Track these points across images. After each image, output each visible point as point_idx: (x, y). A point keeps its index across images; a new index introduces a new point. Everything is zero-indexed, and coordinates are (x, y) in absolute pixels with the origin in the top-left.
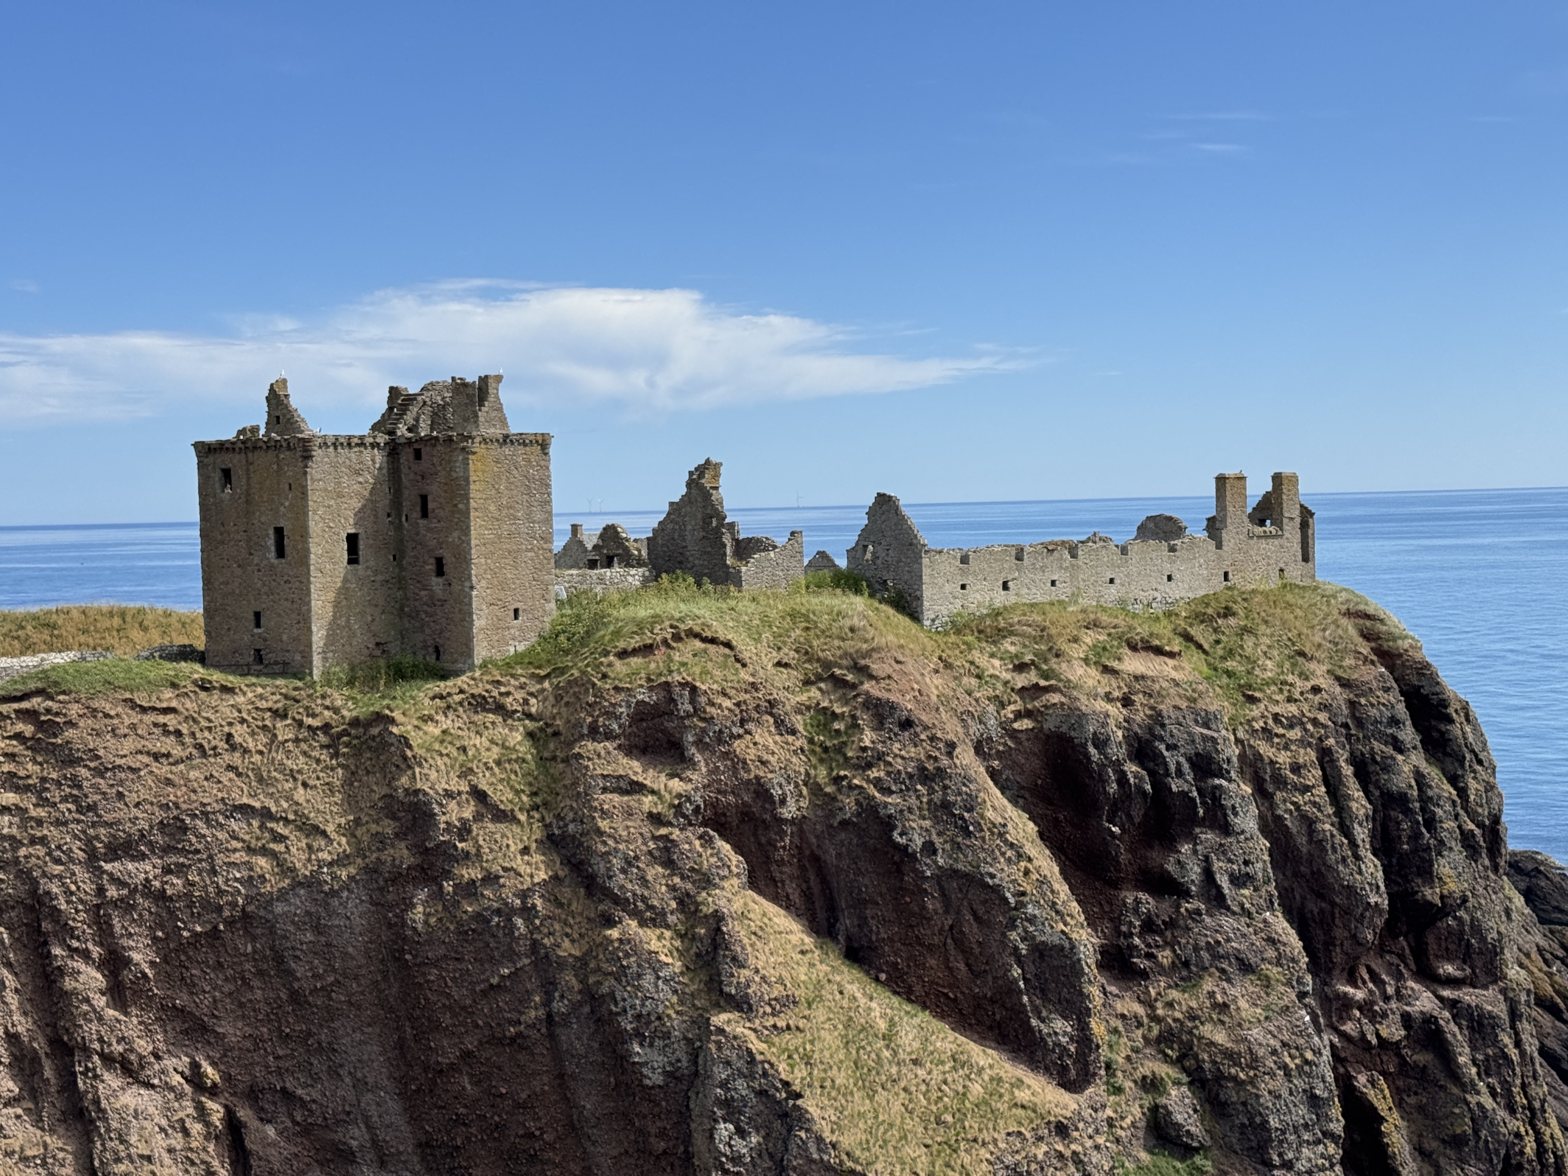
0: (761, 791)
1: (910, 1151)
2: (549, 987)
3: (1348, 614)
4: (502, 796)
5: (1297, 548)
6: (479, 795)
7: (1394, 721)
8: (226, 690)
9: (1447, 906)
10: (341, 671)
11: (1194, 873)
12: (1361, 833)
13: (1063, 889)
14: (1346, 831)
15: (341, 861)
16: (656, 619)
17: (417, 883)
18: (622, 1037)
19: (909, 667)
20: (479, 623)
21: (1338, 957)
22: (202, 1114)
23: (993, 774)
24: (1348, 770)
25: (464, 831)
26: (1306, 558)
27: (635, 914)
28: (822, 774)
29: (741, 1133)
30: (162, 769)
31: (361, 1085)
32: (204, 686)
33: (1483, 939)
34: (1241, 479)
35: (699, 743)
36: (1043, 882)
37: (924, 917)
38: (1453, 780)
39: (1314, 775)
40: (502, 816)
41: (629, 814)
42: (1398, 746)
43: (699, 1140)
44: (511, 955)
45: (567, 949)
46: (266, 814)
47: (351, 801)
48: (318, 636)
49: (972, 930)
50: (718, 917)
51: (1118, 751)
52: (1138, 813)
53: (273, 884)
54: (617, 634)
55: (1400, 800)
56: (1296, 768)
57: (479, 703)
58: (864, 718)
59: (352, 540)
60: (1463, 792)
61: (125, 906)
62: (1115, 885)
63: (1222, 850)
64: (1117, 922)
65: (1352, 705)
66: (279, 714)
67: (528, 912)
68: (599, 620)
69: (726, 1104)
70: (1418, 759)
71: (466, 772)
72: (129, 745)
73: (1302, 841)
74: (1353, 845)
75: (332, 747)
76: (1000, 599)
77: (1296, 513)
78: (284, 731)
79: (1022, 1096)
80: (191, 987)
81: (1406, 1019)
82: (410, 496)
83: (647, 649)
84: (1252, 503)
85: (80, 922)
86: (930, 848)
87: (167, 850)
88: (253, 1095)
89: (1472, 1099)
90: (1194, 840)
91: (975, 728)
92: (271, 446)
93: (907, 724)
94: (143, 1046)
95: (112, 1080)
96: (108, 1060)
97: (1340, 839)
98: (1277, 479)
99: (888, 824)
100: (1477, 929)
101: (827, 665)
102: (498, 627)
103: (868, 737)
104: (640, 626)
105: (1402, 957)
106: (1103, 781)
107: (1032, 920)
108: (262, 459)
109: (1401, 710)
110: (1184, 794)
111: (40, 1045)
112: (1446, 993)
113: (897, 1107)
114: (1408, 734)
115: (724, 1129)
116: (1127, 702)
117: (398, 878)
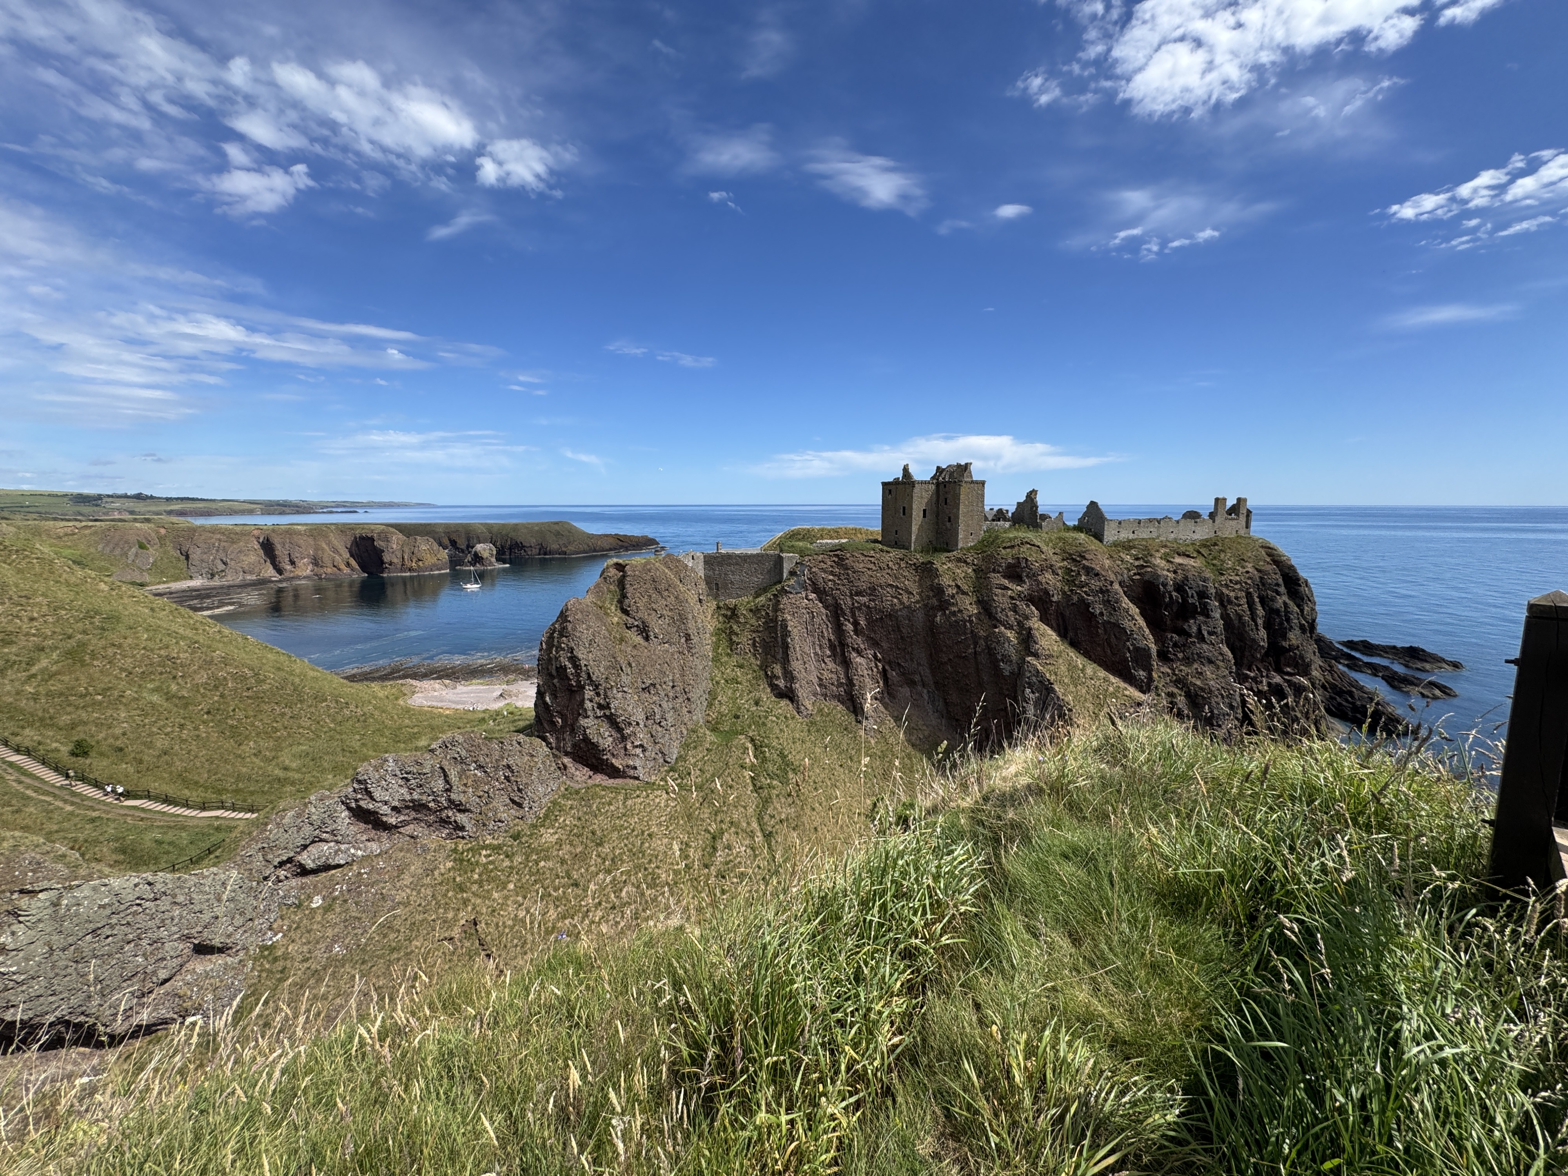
0: (1046, 592)
1: (1088, 705)
2: (976, 644)
3: (1262, 547)
4: (965, 588)
5: (1244, 524)
6: (958, 587)
7: (1278, 585)
8: (888, 552)
9: (1291, 648)
10: (919, 548)
11: (1194, 629)
12: (1260, 622)
13: (1147, 631)
14: (1254, 620)
15: (917, 602)
16: (1016, 538)
17: (938, 610)
18: (998, 661)
19: (1099, 557)
20: (960, 536)
21: (1245, 661)
22: (877, 666)
23: (1125, 593)
24: (1257, 600)
25: (953, 597)
26: (1247, 527)
27: (1004, 625)
28: (1066, 588)
29: (1033, 692)
30: (870, 573)
31: (919, 664)
32: (882, 550)
33: (1303, 660)
34: (1225, 499)
35: (1027, 576)
36: (1140, 628)
37: (1098, 635)
38: (1298, 606)
39: (1244, 601)
40: (964, 593)
41: (1003, 596)
42: (1278, 593)
43: (1019, 692)
44: (965, 633)
45: (982, 633)
46: (897, 587)
47: (920, 586)
48: (913, 538)
49: (1113, 640)
50: (1030, 629)
51: (1170, 588)
52: (1175, 609)
53: (898, 607)
54: (1003, 542)
55: (1277, 611)
56: (1237, 598)
57: (959, 560)
58: (1082, 572)
59: (924, 511)
60: (1302, 611)
61: (859, 609)
62: (1165, 631)
63: (1206, 623)
64: (1163, 643)
65: (1261, 578)
66: (901, 560)
67: (971, 622)
68: (997, 537)
69: (1029, 683)
70: (1285, 598)
71: (954, 580)
72: (862, 565)
73: (1236, 622)
74: (1256, 625)
75: (916, 570)
76: (1131, 536)
77: (1245, 512)
78: (903, 565)
79: (1127, 693)
80: (875, 632)
81: (1269, 684)
82: (942, 499)
83: (1013, 547)
84: (1228, 507)
85: (848, 612)
86: (1102, 614)
87: (870, 595)
88: (890, 663)
89: (1293, 713)
90: (1195, 619)
91: (1120, 577)
92: (903, 483)
93: (1097, 575)
94: (862, 646)
95: (854, 654)
96: (853, 649)
97: (1251, 622)
98: (1239, 500)
99: (1088, 605)
100: (1302, 657)
101: (1070, 555)
102: (966, 538)
103: (1083, 578)
104: (1010, 540)
105: (1270, 664)
106: (1164, 597)
107: (1135, 639)
108: (900, 487)
109: (1281, 581)
110: (1193, 604)
111: (837, 643)
112: (1287, 677)
113: (1084, 691)
114: (1282, 589)
115: (1028, 691)
116: (1175, 572)
117: (932, 608)
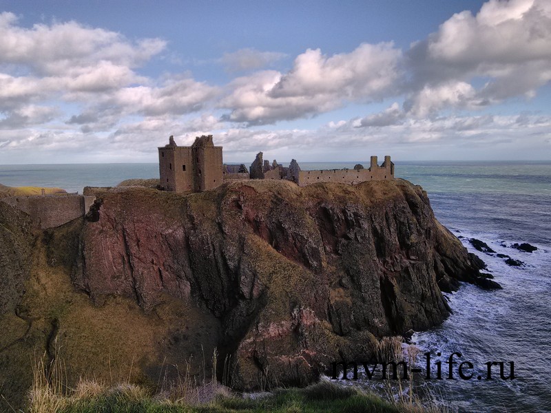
2: (214, 250)
5: (390, 171)
9: (413, 245)
11: (353, 236)
17: (191, 230)
18: (226, 260)
20: (206, 182)
21: (387, 254)
22: (153, 268)
23: (311, 215)
24: (391, 217)
26: (392, 174)
33: (421, 252)
34: (377, 158)
35: (244, 206)
37: (289, 241)
38: (418, 220)
42: (404, 212)
43: (239, 279)
44: (208, 244)
48: (177, 184)
49: (298, 245)
50: (245, 239)
51: (336, 211)
55: (403, 223)
58: (278, 203)
59: (184, 166)
60: (419, 223)
61: (139, 231)
62: (337, 237)
63: (359, 231)
64: (336, 245)
65: (394, 204)
67: (211, 236)
69: (244, 272)
70: (409, 215)
73: (379, 230)
74: (390, 231)
76: (316, 180)
77: (390, 165)
80: (152, 246)
81: (402, 267)
82: (195, 158)
84: (379, 163)
85: (132, 233)
86: (289, 228)
88: (163, 266)
90: (354, 229)
92: (170, 148)
93: (287, 204)
94: (142, 256)
95: (136, 261)
96: (136, 257)
98: (386, 158)
99: (281, 223)
100: (420, 250)
101: (274, 192)
102: (210, 183)
103: (278, 206)
105: (403, 255)
106: (333, 217)
107: (310, 242)
108: (168, 151)
110: (351, 220)
111: (124, 254)
112: (412, 262)
117: (188, 229)
